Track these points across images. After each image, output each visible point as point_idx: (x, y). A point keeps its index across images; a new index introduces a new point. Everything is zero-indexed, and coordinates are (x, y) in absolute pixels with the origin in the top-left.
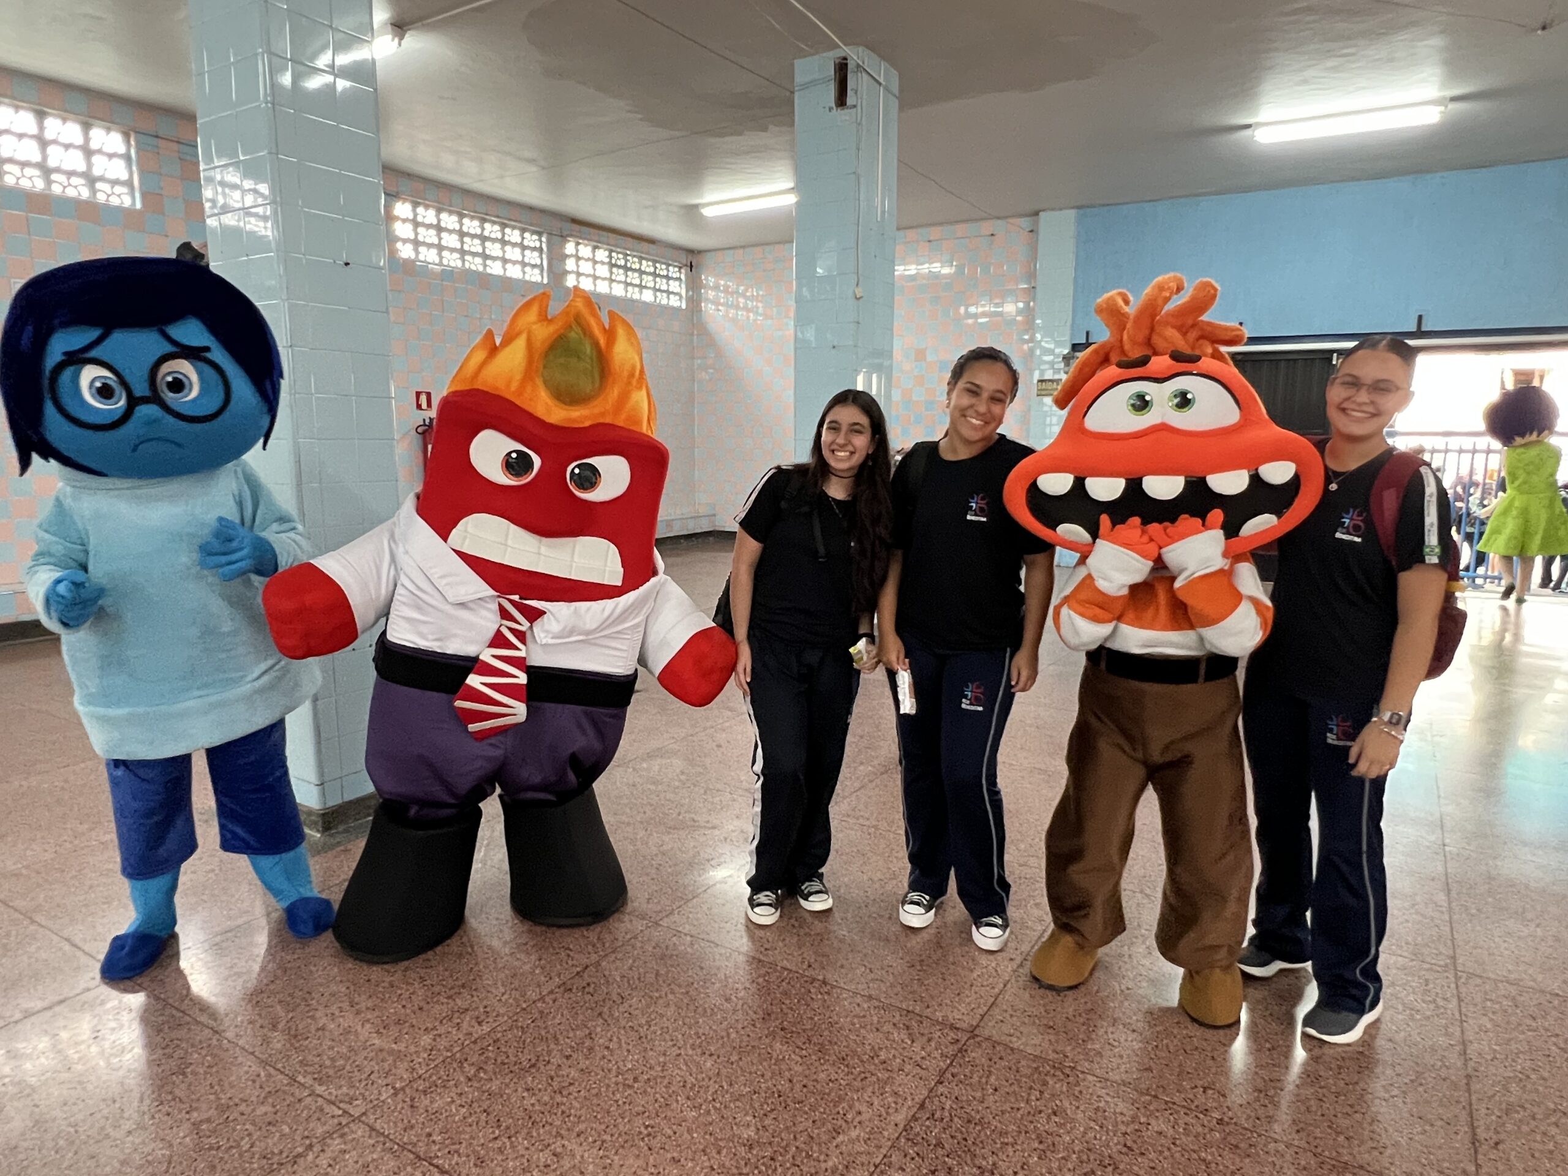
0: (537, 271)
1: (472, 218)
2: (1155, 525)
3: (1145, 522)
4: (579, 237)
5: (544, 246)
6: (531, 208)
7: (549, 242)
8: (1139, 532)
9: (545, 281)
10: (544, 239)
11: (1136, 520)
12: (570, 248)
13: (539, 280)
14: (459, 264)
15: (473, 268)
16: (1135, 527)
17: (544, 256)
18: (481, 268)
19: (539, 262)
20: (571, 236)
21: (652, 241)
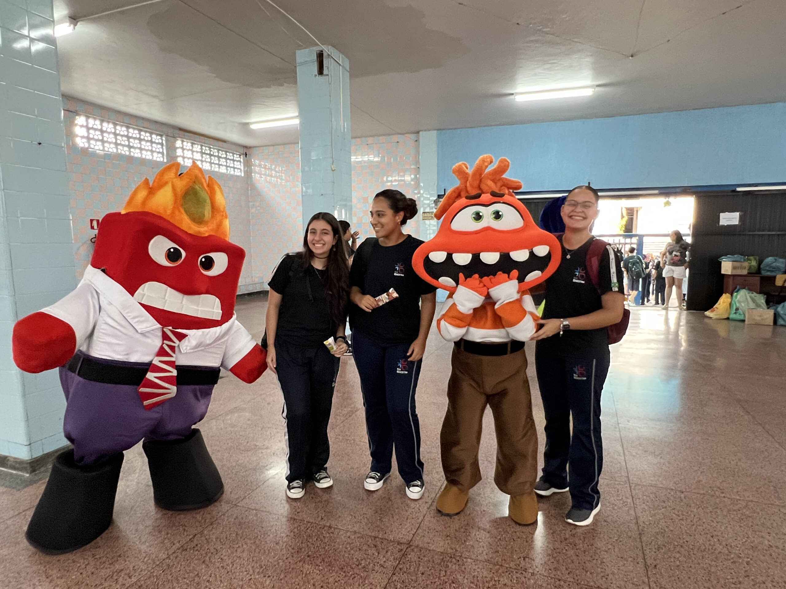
0: (160, 155)
1: (122, 126)
2: (486, 278)
3: (481, 277)
4: (183, 138)
5: (164, 142)
6: (156, 122)
7: (167, 141)
8: (478, 282)
9: (165, 161)
10: (164, 138)
11: (476, 276)
12: (178, 143)
13: (162, 159)
14: (115, 150)
15: (123, 152)
16: (476, 279)
17: (164, 147)
18: (127, 153)
19: (161, 150)
20: (180, 137)
21: (224, 141)
